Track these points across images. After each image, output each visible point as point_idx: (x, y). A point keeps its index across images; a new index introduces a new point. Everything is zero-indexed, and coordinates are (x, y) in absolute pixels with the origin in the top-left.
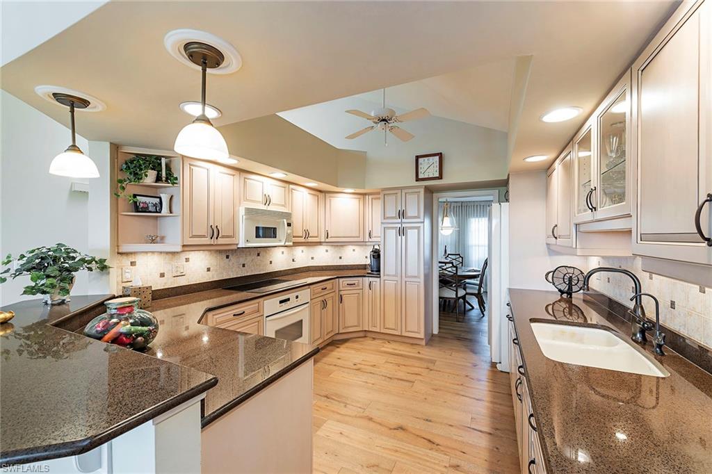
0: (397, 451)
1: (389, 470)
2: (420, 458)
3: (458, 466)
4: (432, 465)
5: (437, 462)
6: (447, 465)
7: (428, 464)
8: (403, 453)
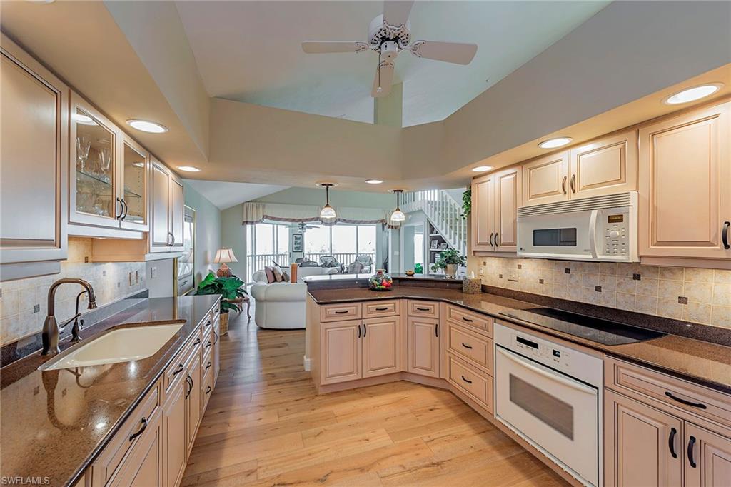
0: (310, 455)
1: (306, 438)
2: (286, 461)
3: (248, 475)
4: (272, 462)
5: (270, 467)
6: (258, 470)
7: (276, 461)
8: (304, 456)
